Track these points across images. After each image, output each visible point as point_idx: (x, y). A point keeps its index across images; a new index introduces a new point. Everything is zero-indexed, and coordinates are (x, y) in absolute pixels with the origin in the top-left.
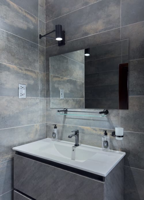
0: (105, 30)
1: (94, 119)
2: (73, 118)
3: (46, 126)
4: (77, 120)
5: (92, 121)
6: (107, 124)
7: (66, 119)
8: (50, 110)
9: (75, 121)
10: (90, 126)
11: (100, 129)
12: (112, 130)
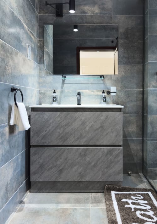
0: (101, 14)
1: (92, 83)
2: (73, 84)
3: (40, 93)
4: (77, 85)
5: (91, 85)
6: (102, 86)
7: (65, 85)
8: (44, 77)
9: (75, 86)
10: (89, 89)
11: (97, 91)
12: (107, 90)
